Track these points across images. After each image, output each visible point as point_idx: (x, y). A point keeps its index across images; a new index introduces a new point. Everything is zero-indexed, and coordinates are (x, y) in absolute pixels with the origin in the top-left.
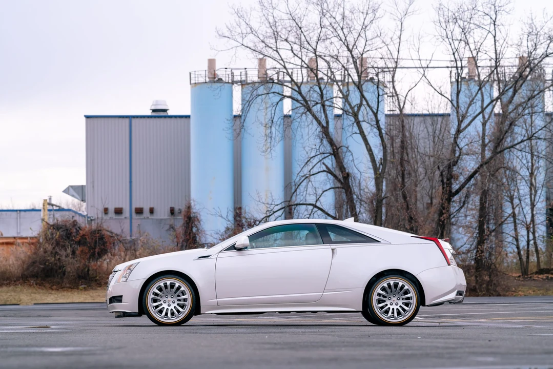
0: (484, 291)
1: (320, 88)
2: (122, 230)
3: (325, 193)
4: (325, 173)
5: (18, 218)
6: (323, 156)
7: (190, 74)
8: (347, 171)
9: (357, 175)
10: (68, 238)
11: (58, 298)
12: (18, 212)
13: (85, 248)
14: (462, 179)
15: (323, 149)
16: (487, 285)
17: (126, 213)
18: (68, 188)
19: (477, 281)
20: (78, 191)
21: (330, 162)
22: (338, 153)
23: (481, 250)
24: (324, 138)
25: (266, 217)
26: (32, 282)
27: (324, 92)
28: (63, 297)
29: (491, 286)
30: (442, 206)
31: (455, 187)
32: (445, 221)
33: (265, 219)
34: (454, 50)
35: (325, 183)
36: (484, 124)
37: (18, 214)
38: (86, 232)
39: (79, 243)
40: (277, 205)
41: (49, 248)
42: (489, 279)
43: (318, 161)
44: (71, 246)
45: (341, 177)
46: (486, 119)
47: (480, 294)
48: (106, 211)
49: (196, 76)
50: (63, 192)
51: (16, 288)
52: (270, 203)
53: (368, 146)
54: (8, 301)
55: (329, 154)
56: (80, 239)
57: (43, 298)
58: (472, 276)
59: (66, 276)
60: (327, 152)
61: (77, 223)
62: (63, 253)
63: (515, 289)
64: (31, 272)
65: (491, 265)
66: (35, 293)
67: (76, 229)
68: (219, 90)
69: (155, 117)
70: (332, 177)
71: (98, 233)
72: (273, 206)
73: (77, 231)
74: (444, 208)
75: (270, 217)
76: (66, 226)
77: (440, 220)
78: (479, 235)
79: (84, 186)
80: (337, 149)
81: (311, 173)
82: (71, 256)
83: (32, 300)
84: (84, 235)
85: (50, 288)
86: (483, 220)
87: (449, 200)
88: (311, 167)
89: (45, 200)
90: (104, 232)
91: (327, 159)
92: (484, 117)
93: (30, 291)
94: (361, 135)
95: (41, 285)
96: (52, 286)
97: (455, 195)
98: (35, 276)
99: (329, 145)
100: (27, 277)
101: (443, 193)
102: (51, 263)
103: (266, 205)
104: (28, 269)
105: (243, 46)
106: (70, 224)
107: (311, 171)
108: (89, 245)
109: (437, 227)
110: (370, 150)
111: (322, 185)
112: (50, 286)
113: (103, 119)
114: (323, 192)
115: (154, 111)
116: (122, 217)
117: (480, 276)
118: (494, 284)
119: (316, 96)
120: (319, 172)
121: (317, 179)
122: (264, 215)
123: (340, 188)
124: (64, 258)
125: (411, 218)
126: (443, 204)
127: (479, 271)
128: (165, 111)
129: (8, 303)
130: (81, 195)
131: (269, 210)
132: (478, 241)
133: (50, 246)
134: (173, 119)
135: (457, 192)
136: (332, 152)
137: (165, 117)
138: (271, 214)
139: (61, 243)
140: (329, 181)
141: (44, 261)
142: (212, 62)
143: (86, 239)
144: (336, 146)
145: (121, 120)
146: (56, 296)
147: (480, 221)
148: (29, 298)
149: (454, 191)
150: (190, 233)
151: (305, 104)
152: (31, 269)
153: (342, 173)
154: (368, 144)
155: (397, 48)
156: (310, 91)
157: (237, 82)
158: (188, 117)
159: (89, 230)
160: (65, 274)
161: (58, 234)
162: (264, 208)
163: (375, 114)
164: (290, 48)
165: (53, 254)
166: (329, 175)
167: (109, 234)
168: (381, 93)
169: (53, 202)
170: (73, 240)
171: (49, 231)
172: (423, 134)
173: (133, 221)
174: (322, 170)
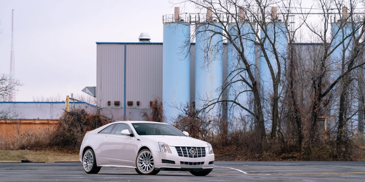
0: (342, 157)
1: (238, 28)
2: (112, 116)
3: (241, 94)
4: (241, 81)
5: (52, 107)
6: (240, 71)
7: (163, 16)
8: (255, 80)
9: (261, 83)
10: (79, 121)
11: (71, 159)
12: (52, 103)
13: (89, 127)
14: (327, 87)
15: (240, 66)
16: (344, 154)
17: (122, 105)
18: (85, 89)
19: (338, 151)
20: (93, 90)
21: (245, 74)
22: (249, 69)
23: (341, 132)
24: (241, 59)
25: (203, 109)
26: (56, 148)
27: (241, 30)
28: (75, 158)
29: (346, 154)
30: (315, 103)
31: (324, 91)
32: (317, 113)
33: (202, 110)
34: (323, 4)
35: (241, 88)
36: (344, 51)
37: (51, 104)
38: (90, 117)
39: (85, 124)
40: (211, 101)
41: (66, 126)
42: (345, 150)
43: (237, 73)
44: (80, 126)
45: (251, 84)
46: (345, 48)
47: (339, 159)
48: (109, 103)
49: (167, 18)
50: (82, 91)
51: (46, 152)
52: (206, 100)
53: (269, 64)
54: (40, 160)
55: (244, 70)
56: (86, 122)
57: (62, 158)
58: (334, 148)
59: (77, 144)
60: (242, 68)
61: (84, 111)
62: (75, 130)
63: (363, 157)
64: (55, 142)
65: (347, 141)
66: (57, 156)
67: (84, 115)
68: (174, 28)
69: (141, 44)
70: (246, 84)
71: (97, 118)
72: (207, 102)
74: (316, 105)
75: (206, 109)
76: (77, 113)
77: (313, 112)
78: (340, 122)
79: (96, 87)
80: (249, 66)
81: (232, 82)
82: (80, 132)
83: (55, 160)
84: (88, 119)
85: (67, 152)
86: (342, 113)
87: (319, 99)
88: (232, 78)
89: (68, 96)
90: (101, 117)
91: (242, 72)
92: (344, 47)
93: (54, 154)
94: (265, 57)
95: (61, 150)
96: (68, 151)
97: (324, 96)
98: (57, 144)
99: (244, 64)
100: (53, 145)
101: (315, 95)
102: (68, 137)
103: (204, 101)
104: (53, 140)
105: (189, 1)
106: (80, 112)
107: (232, 80)
108: (91, 125)
109: (312, 117)
110: (270, 67)
111: (239, 89)
112: (67, 151)
113: (108, 45)
114: (240, 93)
115: (141, 40)
116: (120, 107)
117: (340, 148)
118: (349, 153)
119: (236, 33)
120: (237, 81)
121: (236, 85)
122: (203, 108)
123: (251, 91)
124: (75, 133)
125: (297, 110)
126: (315, 102)
127: (339, 145)
128: (148, 40)
129: (40, 161)
130: (93, 93)
131: (206, 104)
132: (339, 126)
133: (67, 126)
134: (152, 45)
135: (325, 94)
136: (246, 68)
137: (148, 44)
138: (206, 107)
139: (74, 124)
140: (244, 87)
141: (63, 135)
142: (177, 9)
143: (90, 122)
144: (248, 64)
145: (119, 45)
146: (70, 157)
147: (340, 113)
148: (53, 158)
149: (322, 93)
150: (156, 118)
151: (229, 38)
152: (55, 140)
153: (252, 81)
154: (270, 63)
155: (289, 2)
156: (231, 30)
157: (193, 22)
158: (161, 44)
159: (92, 116)
160: (76, 144)
161: (73, 118)
162: (202, 103)
163: (273, 45)
164: (219, 3)
165: (69, 131)
166: (244, 83)
167: (104, 118)
168: (276, 32)
169: (74, 97)
170: (82, 122)
171: (67, 116)
172: (308, 57)
173: (126, 110)
174: (239, 79)
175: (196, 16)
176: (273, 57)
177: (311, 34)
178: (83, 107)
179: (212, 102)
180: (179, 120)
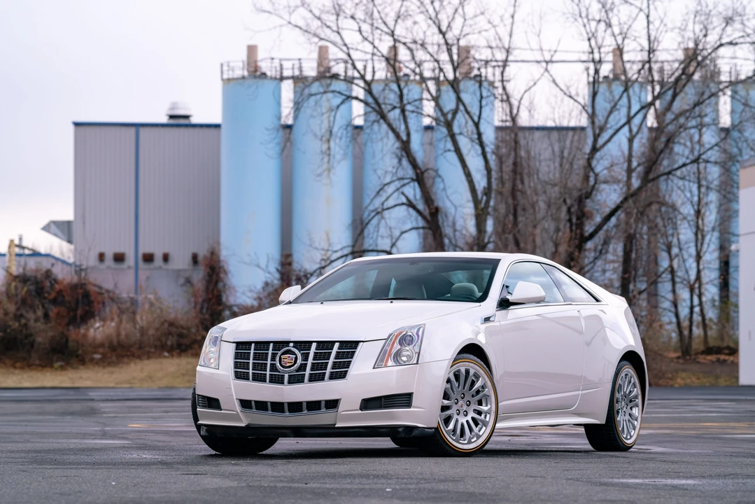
1: (399, 86)
2: (115, 284)
3: (404, 235)
4: (404, 207)
6: (402, 182)
7: (222, 65)
8: (435, 204)
9: (449, 211)
10: (39, 294)
13: (63, 310)
14: (598, 219)
15: (402, 173)
17: (130, 260)
18: (49, 225)
20: (63, 229)
21: (413, 191)
22: (423, 179)
24: (404, 157)
25: (319, 268)
27: (405, 91)
30: (570, 256)
31: (589, 229)
33: (318, 271)
34: (590, 35)
35: (404, 221)
36: (631, 140)
38: (64, 287)
39: (54, 302)
40: (336, 251)
41: (12, 308)
43: (395, 189)
44: (42, 306)
45: (426, 213)
46: (634, 133)
48: (101, 257)
49: (231, 68)
50: (43, 228)
52: (326, 248)
53: (466, 169)
55: (410, 180)
56: (55, 297)
59: (34, 348)
60: (408, 176)
61: (51, 273)
62: (31, 316)
63: (672, 375)
67: (50, 282)
69: (172, 126)
70: (414, 212)
71: (81, 289)
72: (330, 253)
73: (52, 285)
74: (572, 259)
75: (326, 269)
76: (36, 278)
79: (72, 222)
80: (422, 173)
81: (385, 207)
82: (42, 320)
84: (61, 291)
85: (12, 365)
86: (628, 277)
87: (580, 248)
88: (385, 198)
89: (12, 241)
90: (90, 287)
91: (407, 187)
92: (630, 130)
94: (456, 153)
96: (14, 363)
97: (589, 240)
99: (410, 167)
101: (571, 237)
102: (14, 330)
103: (321, 251)
105: (290, 26)
106: (42, 274)
107: (385, 204)
108: (68, 305)
110: (468, 175)
111: (399, 224)
112: (12, 363)
113: (98, 128)
114: (402, 233)
115: (172, 117)
116: (125, 265)
119: (392, 98)
120: (396, 205)
121: (393, 215)
122: (317, 266)
123: (426, 228)
124: (32, 323)
126: (571, 253)
128: (187, 117)
130: (67, 234)
131: (325, 258)
133: (11, 306)
134: (197, 130)
135: (592, 236)
136: (415, 178)
137: (186, 126)
138: (326, 264)
139: (29, 302)
140: (409, 219)
141: (4, 328)
142: (252, 50)
143: (64, 297)
144: (420, 169)
145: (124, 129)
147: (623, 277)
149: (587, 234)
150: (213, 290)
151: (378, 109)
153: (429, 206)
154: (467, 166)
156: (384, 90)
157: (288, 78)
158: (217, 126)
159: (69, 284)
160: (32, 346)
161: (25, 289)
162: (318, 256)
163: (477, 125)
164: (357, 28)
165: (18, 317)
166: (411, 210)
167: (97, 289)
168: (485, 94)
169: (24, 244)
170: (45, 298)
171: (13, 284)
172: (546, 154)
173: (140, 272)
174: (400, 202)
175: (293, 65)
176: (472, 152)
177: (554, 104)
178: (46, 264)
179: (339, 254)
180: (266, 294)
